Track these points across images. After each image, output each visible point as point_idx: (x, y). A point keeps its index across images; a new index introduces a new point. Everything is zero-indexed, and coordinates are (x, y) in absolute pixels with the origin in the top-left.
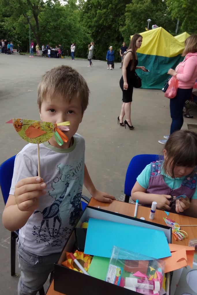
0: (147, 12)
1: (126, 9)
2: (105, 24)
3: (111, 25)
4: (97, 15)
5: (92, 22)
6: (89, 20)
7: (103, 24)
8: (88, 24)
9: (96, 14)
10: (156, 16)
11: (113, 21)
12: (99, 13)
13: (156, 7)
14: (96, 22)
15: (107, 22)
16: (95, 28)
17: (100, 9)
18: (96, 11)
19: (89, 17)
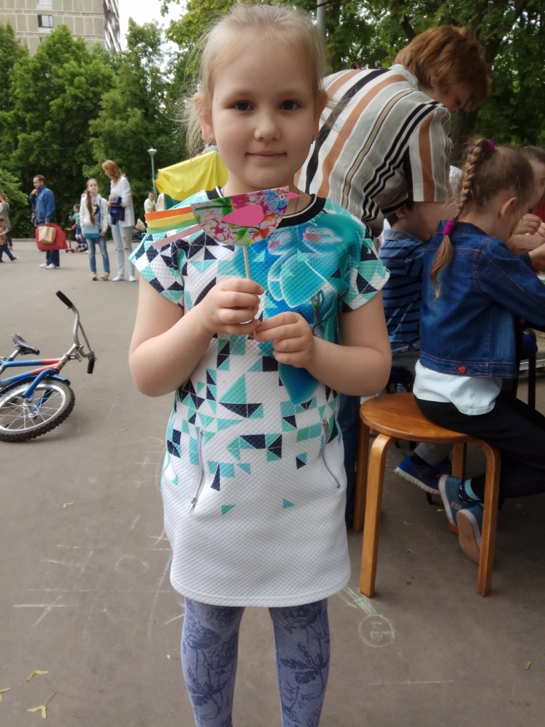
2: (45, 163)
3: (59, 166)
4: (20, 144)
5: (8, 159)
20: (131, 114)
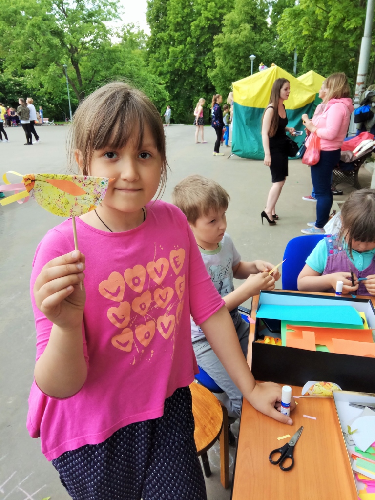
0: (247, 45)
1: (215, 43)
2: (184, 68)
3: (193, 69)
4: (171, 54)
5: (163, 66)
6: (158, 64)
7: (181, 68)
8: (157, 70)
9: (168, 53)
10: (262, 49)
11: (196, 62)
12: (173, 51)
13: (260, 36)
14: (170, 65)
15: (186, 65)
16: (168, 76)
17: (173, 45)
18: (168, 49)
19: (158, 60)
20: (243, 28)
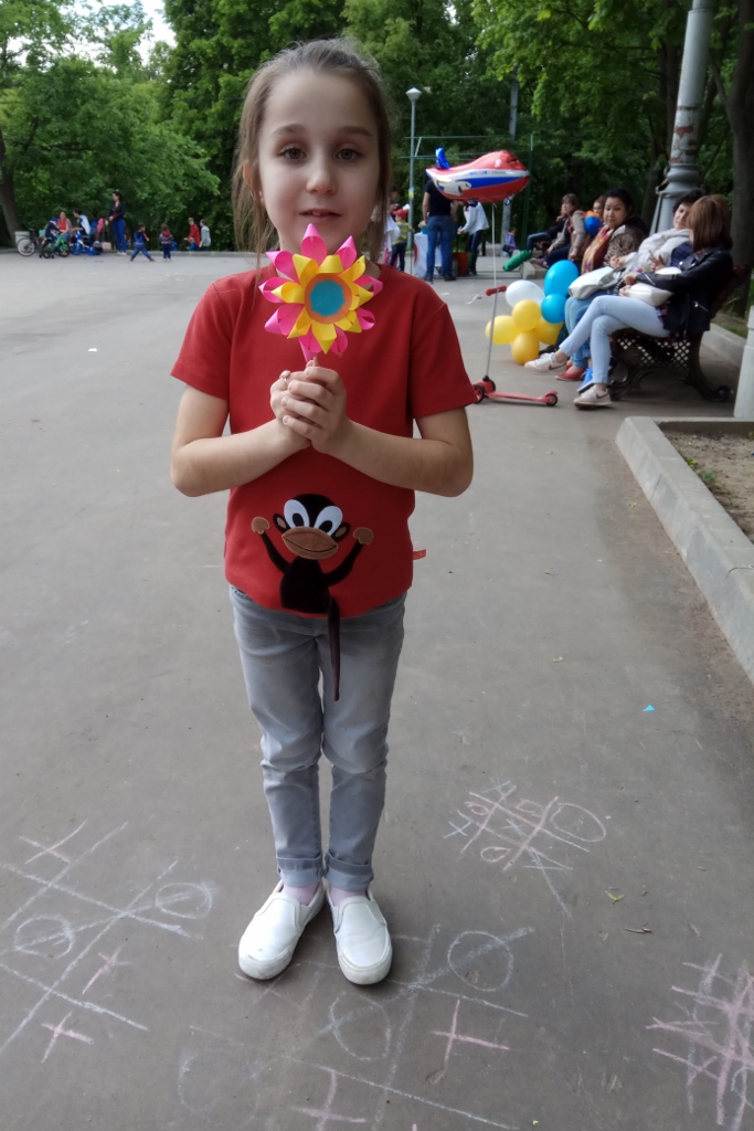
4: (223, 91)
5: (204, 119)
6: (193, 112)
8: (190, 128)
9: (218, 88)
12: (228, 84)
14: (219, 117)
16: (219, 141)
17: (230, 71)
18: (215, 80)
19: (192, 104)
20: (391, 28)
